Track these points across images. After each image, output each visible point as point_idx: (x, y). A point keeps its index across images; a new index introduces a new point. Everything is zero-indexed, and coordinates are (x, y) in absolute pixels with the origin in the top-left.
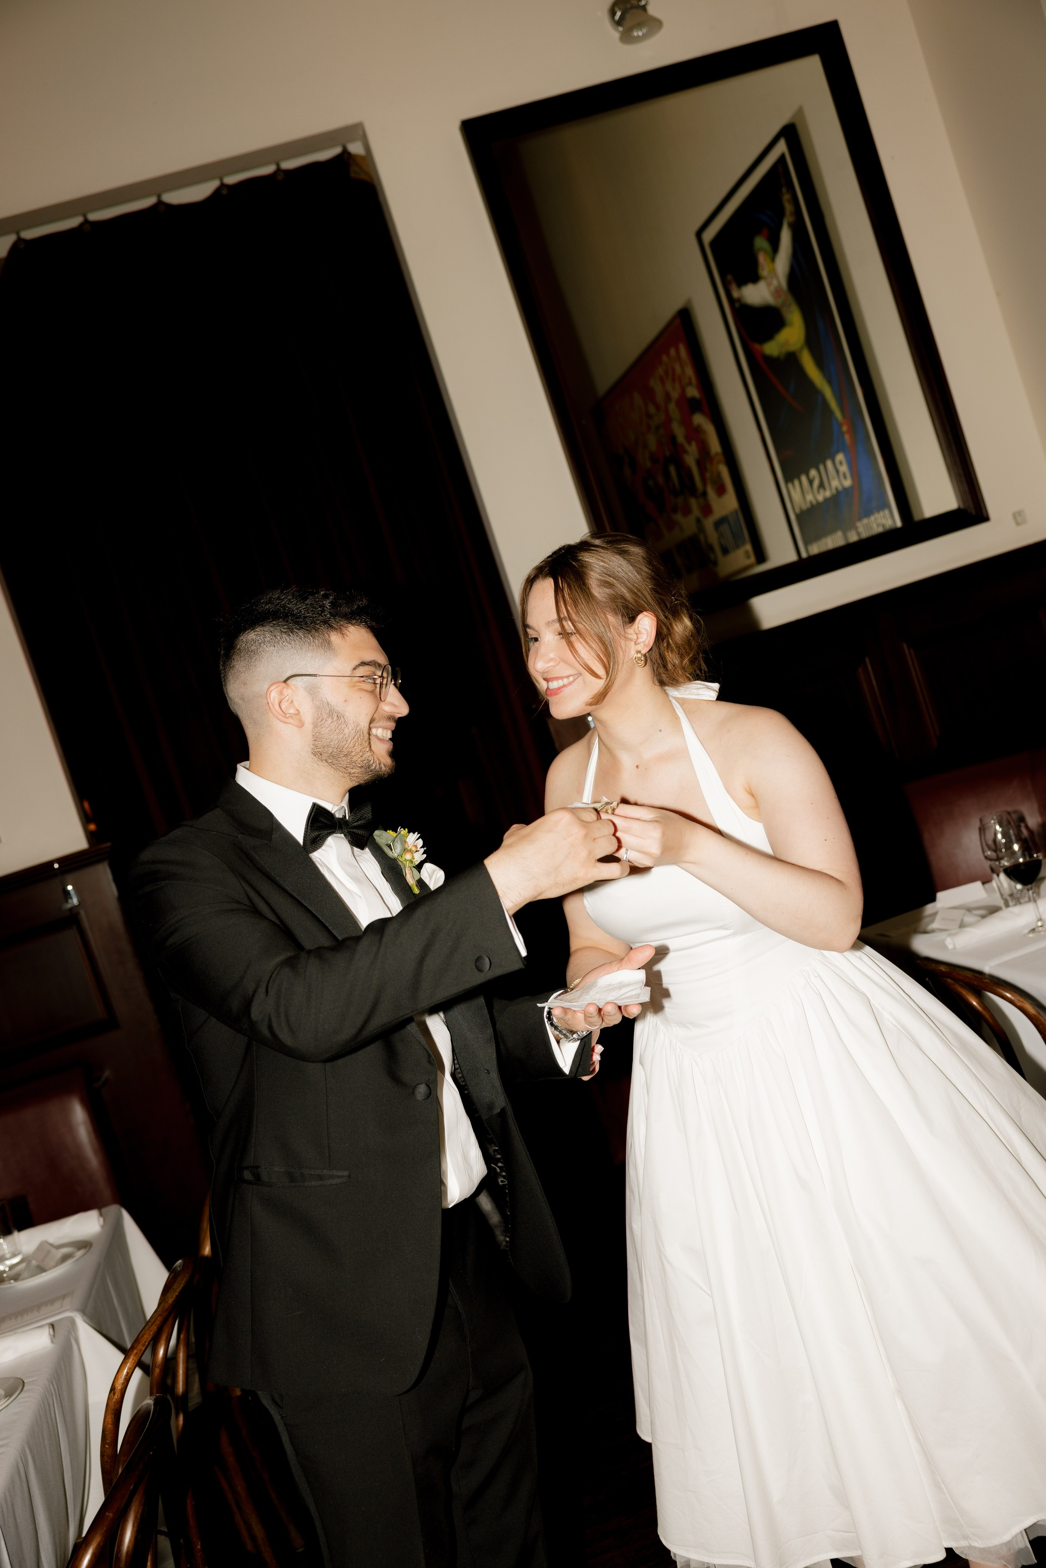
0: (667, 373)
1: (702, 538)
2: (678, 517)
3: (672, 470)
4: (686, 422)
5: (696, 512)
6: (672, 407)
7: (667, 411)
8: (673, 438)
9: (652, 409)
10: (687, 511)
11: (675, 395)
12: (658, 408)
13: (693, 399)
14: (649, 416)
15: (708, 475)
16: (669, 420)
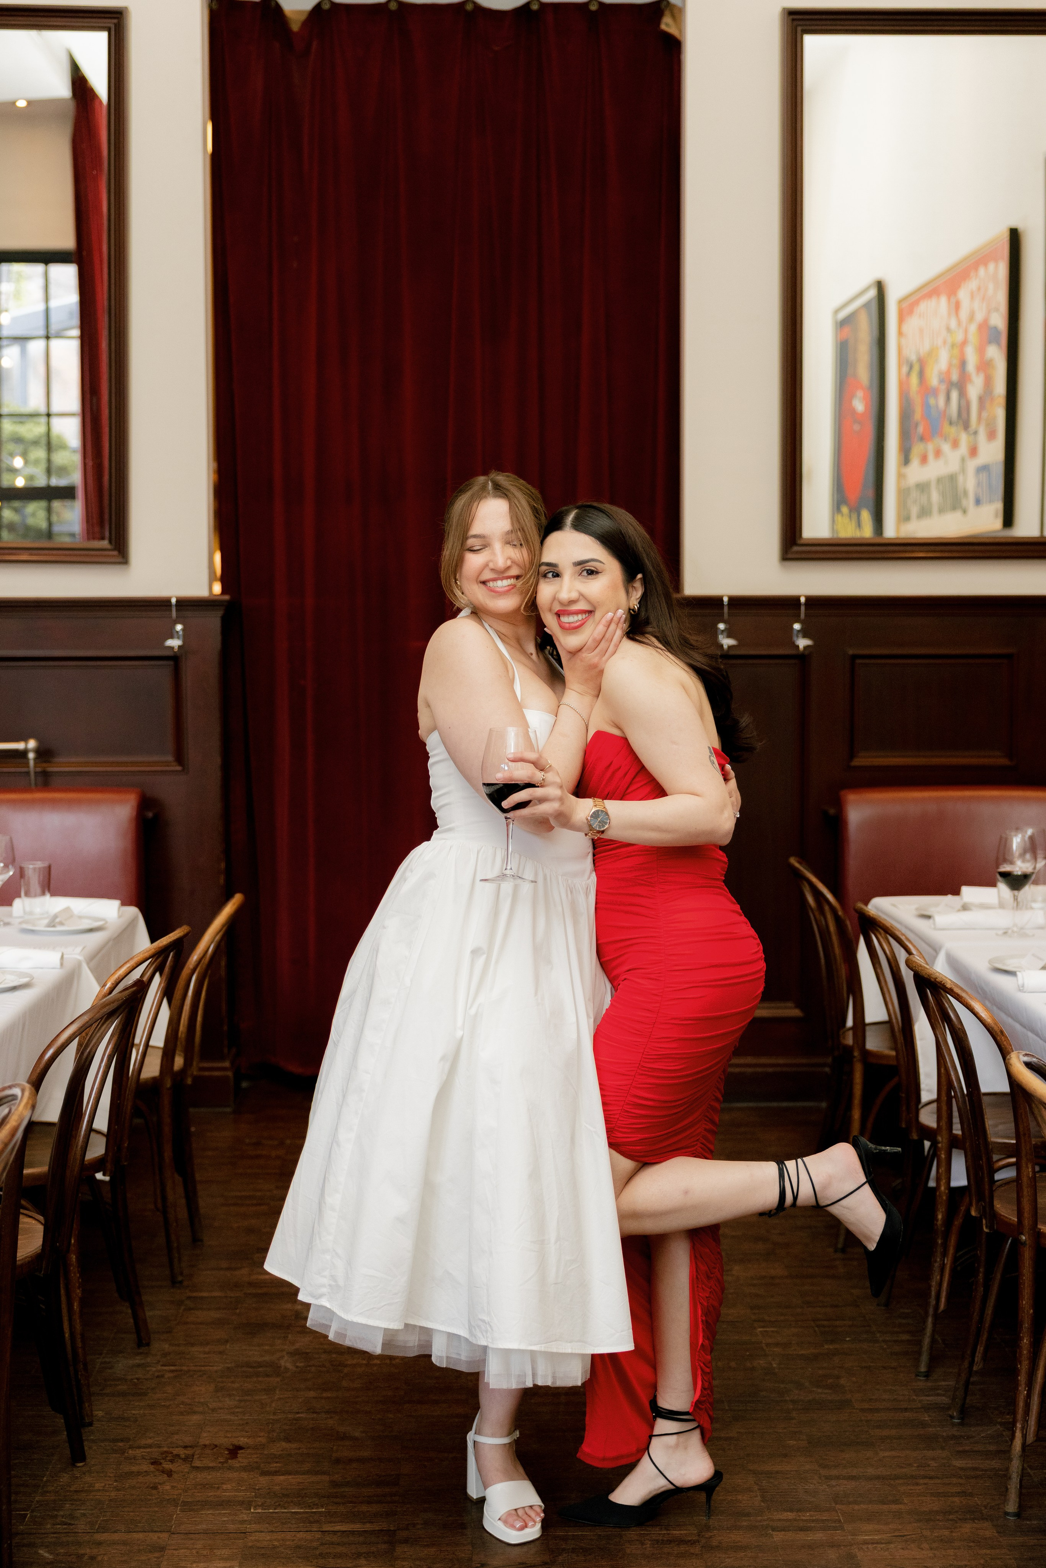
0: (979, 289)
1: (961, 479)
2: (946, 447)
3: (954, 395)
4: (981, 351)
5: (963, 449)
6: (973, 328)
7: (966, 331)
8: (963, 364)
9: (953, 324)
10: (955, 444)
11: (979, 317)
12: (959, 323)
13: (995, 328)
14: (948, 329)
15: (985, 415)
16: (965, 343)
